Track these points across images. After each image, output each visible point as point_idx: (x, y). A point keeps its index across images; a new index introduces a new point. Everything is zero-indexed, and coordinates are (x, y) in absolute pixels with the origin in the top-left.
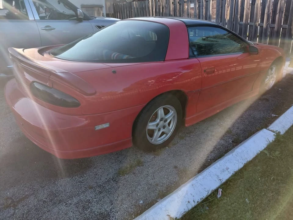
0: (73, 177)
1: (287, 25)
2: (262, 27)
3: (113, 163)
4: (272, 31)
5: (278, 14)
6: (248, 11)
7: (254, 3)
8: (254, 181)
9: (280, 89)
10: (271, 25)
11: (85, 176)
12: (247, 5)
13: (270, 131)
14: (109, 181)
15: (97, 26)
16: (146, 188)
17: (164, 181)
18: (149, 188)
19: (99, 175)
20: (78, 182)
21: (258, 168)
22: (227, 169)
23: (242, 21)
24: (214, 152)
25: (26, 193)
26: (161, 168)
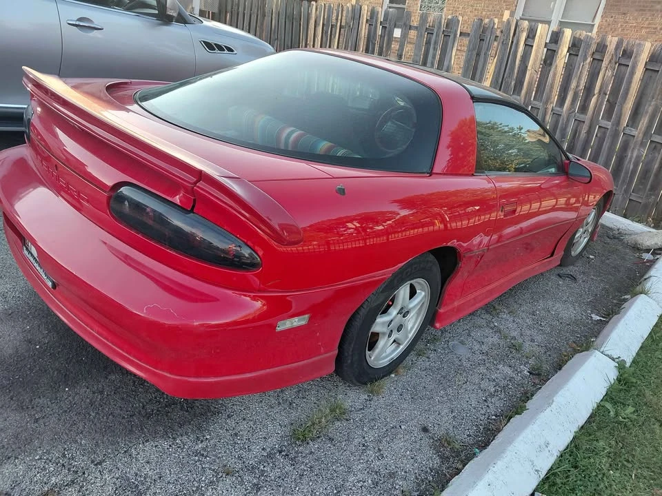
0: (174, 439)
1: (610, 123)
2: (557, 115)
3: (273, 408)
4: (577, 127)
5: (596, 96)
6: (535, 76)
7: (548, 62)
8: (600, 476)
9: (591, 257)
10: (578, 114)
11: (208, 437)
12: (534, 64)
13: (607, 355)
14: (270, 456)
15: (204, 42)
16: (370, 481)
17: (406, 464)
18: (377, 483)
19: (242, 436)
20: (191, 453)
21: (601, 443)
22: (547, 445)
23: (519, 94)
24: (497, 396)
25: (54, 479)
26: (392, 430)
